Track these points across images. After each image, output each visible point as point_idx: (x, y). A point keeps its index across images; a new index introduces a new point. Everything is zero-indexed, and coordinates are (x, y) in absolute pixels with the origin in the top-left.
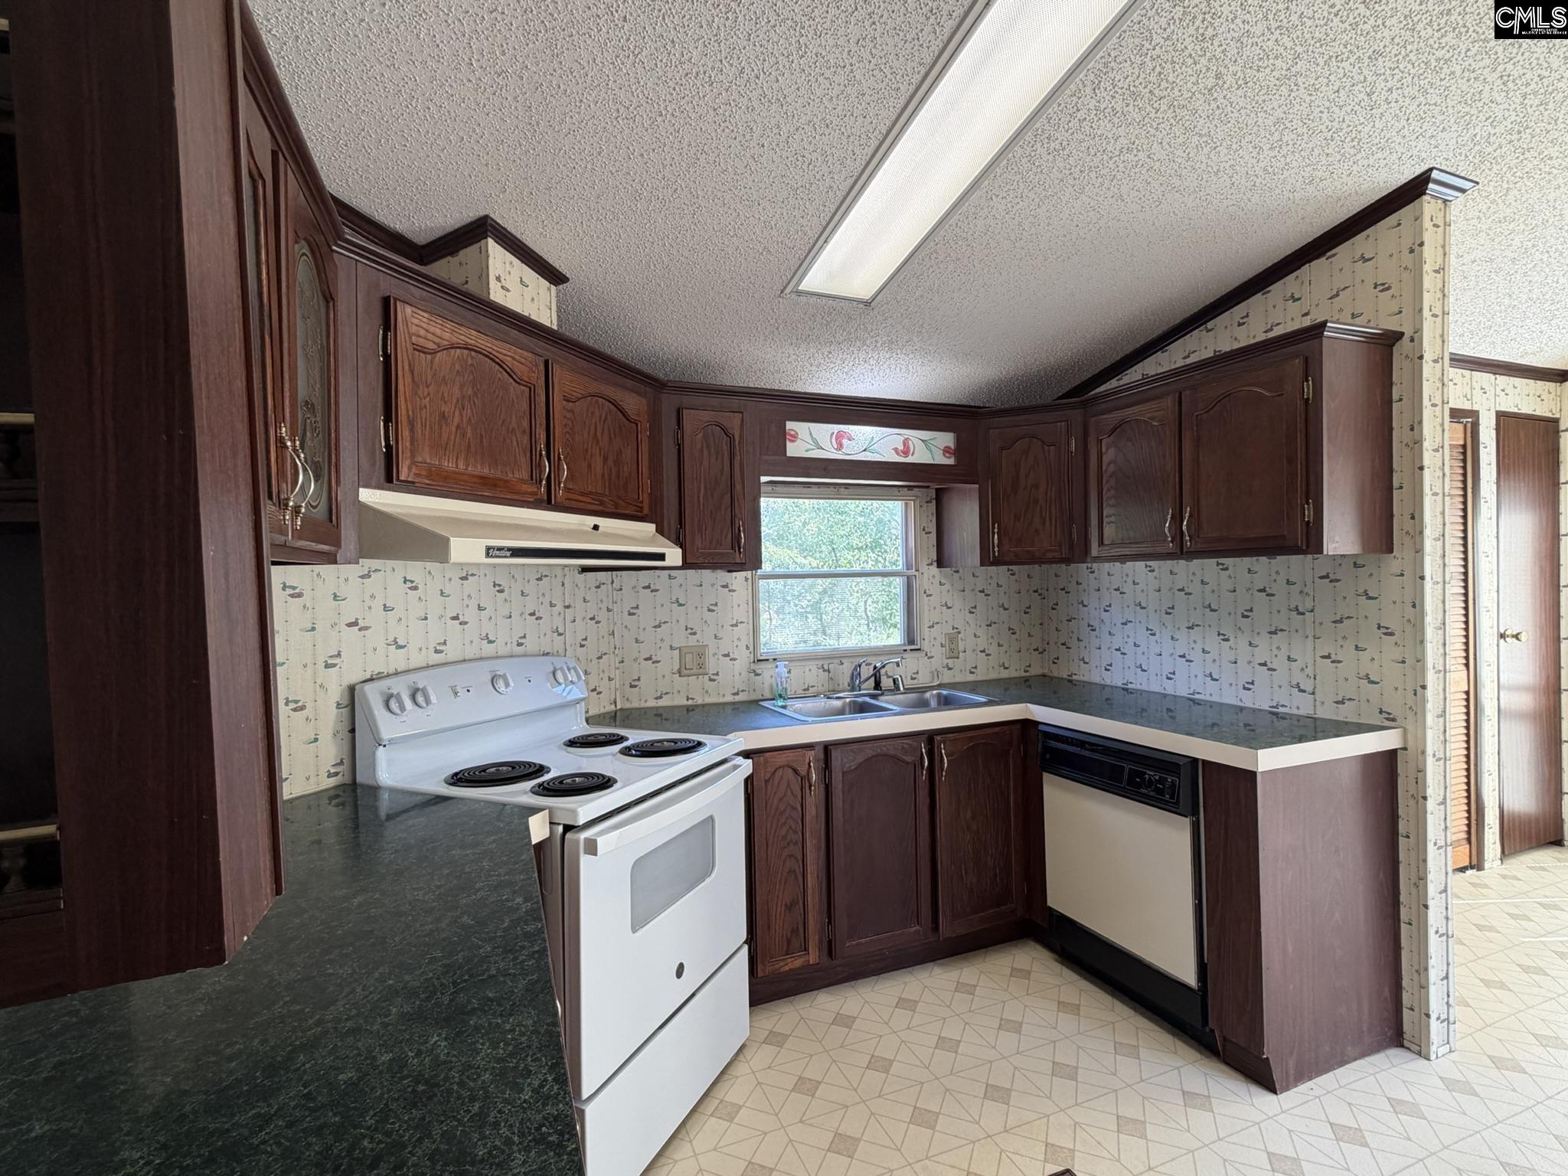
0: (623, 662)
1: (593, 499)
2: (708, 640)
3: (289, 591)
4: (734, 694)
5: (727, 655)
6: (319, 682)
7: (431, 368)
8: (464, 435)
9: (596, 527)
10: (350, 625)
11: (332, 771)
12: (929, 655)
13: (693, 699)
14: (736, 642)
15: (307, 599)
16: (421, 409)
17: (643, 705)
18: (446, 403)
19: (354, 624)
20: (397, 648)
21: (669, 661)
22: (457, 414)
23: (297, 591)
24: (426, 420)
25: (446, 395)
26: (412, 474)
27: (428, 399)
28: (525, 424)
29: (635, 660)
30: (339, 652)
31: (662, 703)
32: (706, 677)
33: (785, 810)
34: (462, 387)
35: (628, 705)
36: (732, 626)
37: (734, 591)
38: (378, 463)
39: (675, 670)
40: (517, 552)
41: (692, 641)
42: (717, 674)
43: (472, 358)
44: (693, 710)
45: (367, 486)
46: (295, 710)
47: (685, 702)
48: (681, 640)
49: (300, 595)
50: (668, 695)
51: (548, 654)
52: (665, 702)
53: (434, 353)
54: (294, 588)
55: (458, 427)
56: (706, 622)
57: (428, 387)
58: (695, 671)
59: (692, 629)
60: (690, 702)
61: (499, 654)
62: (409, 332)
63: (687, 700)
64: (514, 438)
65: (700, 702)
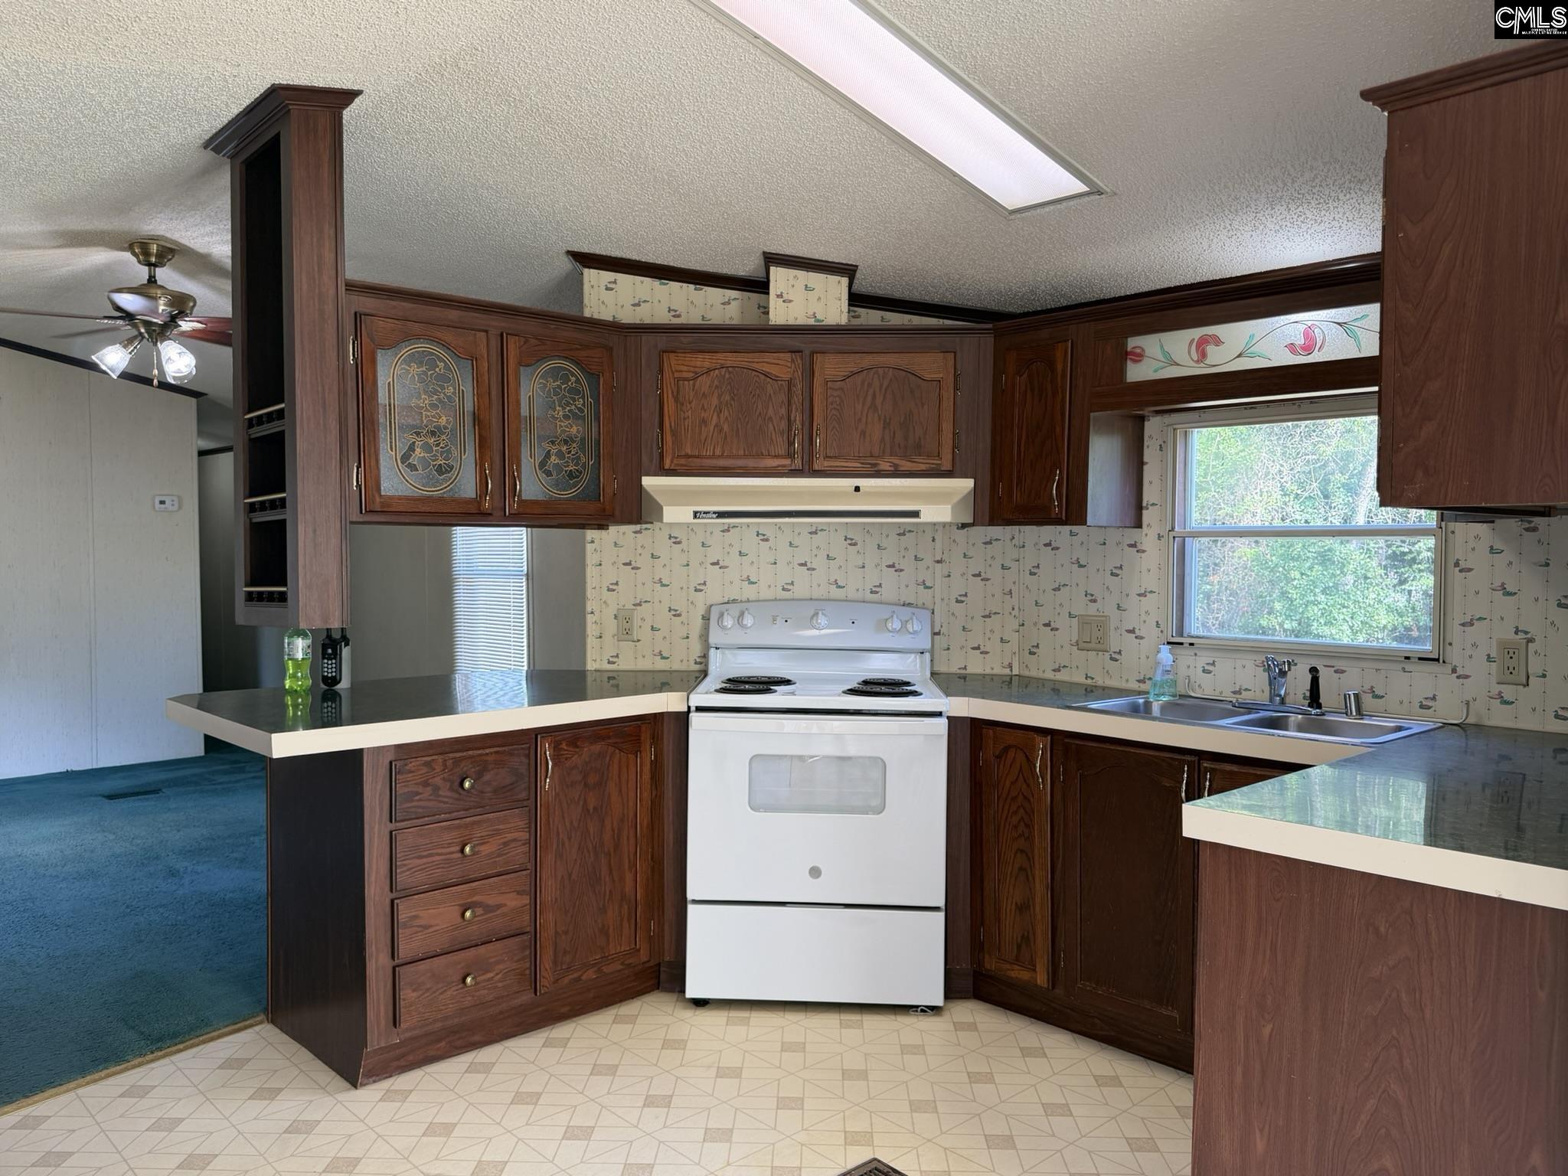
0: (1023, 625)
1: (862, 464)
2: (1110, 610)
3: (673, 540)
4: (1139, 681)
5: (1132, 631)
6: (691, 600)
7: (693, 390)
8: (721, 431)
9: (857, 489)
10: (713, 564)
11: (698, 660)
12: (1460, 671)
13: (1093, 679)
14: (1144, 617)
15: (684, 545)
16: (684, 419)
17: (1041, 675)
18: (705, 411)
19: (717, 563)
20: (749, 583)
21: (1069, 631)
22: (715, 417)
23: (678, 540)
24: (688, 426)
25: (706, 405)
26: (673, 465)
27: (690, 412)
28: (783, 411)
29: (1035, 624)
30: (705, 582)
31: (1059, 676)
32: (1107, 654)
33: (1016, 797)
34: (719, 397)
35: (1026, 673)
36: (1139, 595)
37: (1144, 551)
38: (654, 461)
39: (1074, 641)
40: (721, 515)
41: (1092, 609)
42: (1120, 653)
43: (730, 373)
44: (1092, 691)
45: (648, 475)
46: (674, 615)
47: (1082, 680)
48: (1081, 607)
49: (679, 543)
50: (1066, 669)
51: (909, 605)
52: (1062, 676)
53: (695, 379)
54: (676, 538)
55: (716, 426)
56: (1108, 587)
57: (690, 403)
58: (1093, 645)
59: (1092, 595)
60: (1089, 681)
61: (849, 598)
62: (672, 371)
63: (1086, 678)
64: (771, 425)
65: (1100, 683)
